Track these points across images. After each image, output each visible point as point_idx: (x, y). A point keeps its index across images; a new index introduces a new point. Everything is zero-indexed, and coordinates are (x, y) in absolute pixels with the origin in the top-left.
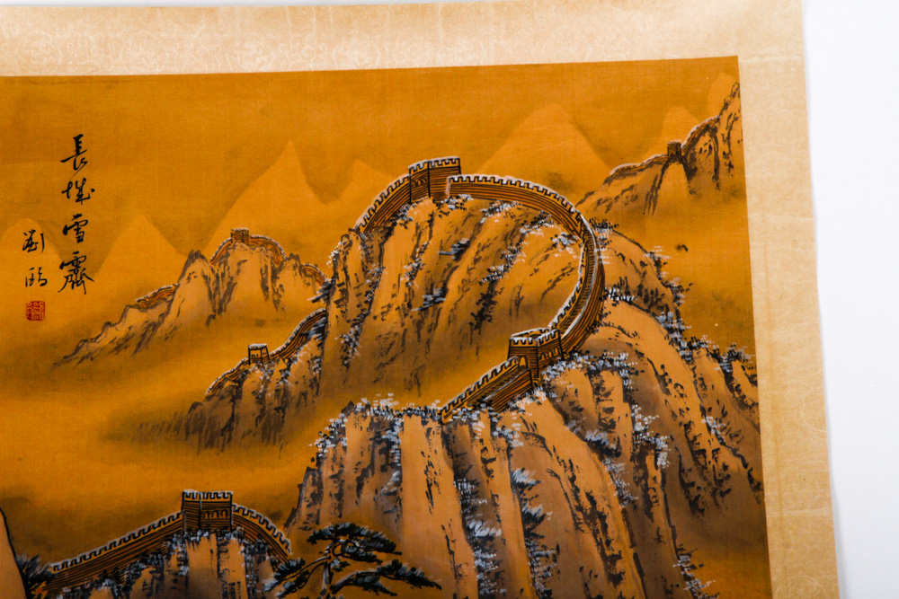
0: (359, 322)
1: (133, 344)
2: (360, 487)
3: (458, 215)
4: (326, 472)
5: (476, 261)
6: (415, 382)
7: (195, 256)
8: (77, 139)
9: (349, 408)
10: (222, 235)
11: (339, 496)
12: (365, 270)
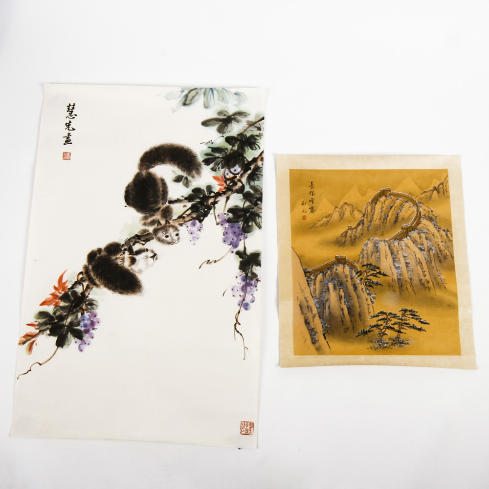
0: (371, 221)
1: (325, 225)
2: (372, 256)
3: (390, 200)
4: (365, 252)
5: (394, 210)
6: (382, 234)
7: (336, 207)
8: (312, 183)
9: (369, 239)
10: (342, 203)
11: (368, 257)
12: (371, 211)
